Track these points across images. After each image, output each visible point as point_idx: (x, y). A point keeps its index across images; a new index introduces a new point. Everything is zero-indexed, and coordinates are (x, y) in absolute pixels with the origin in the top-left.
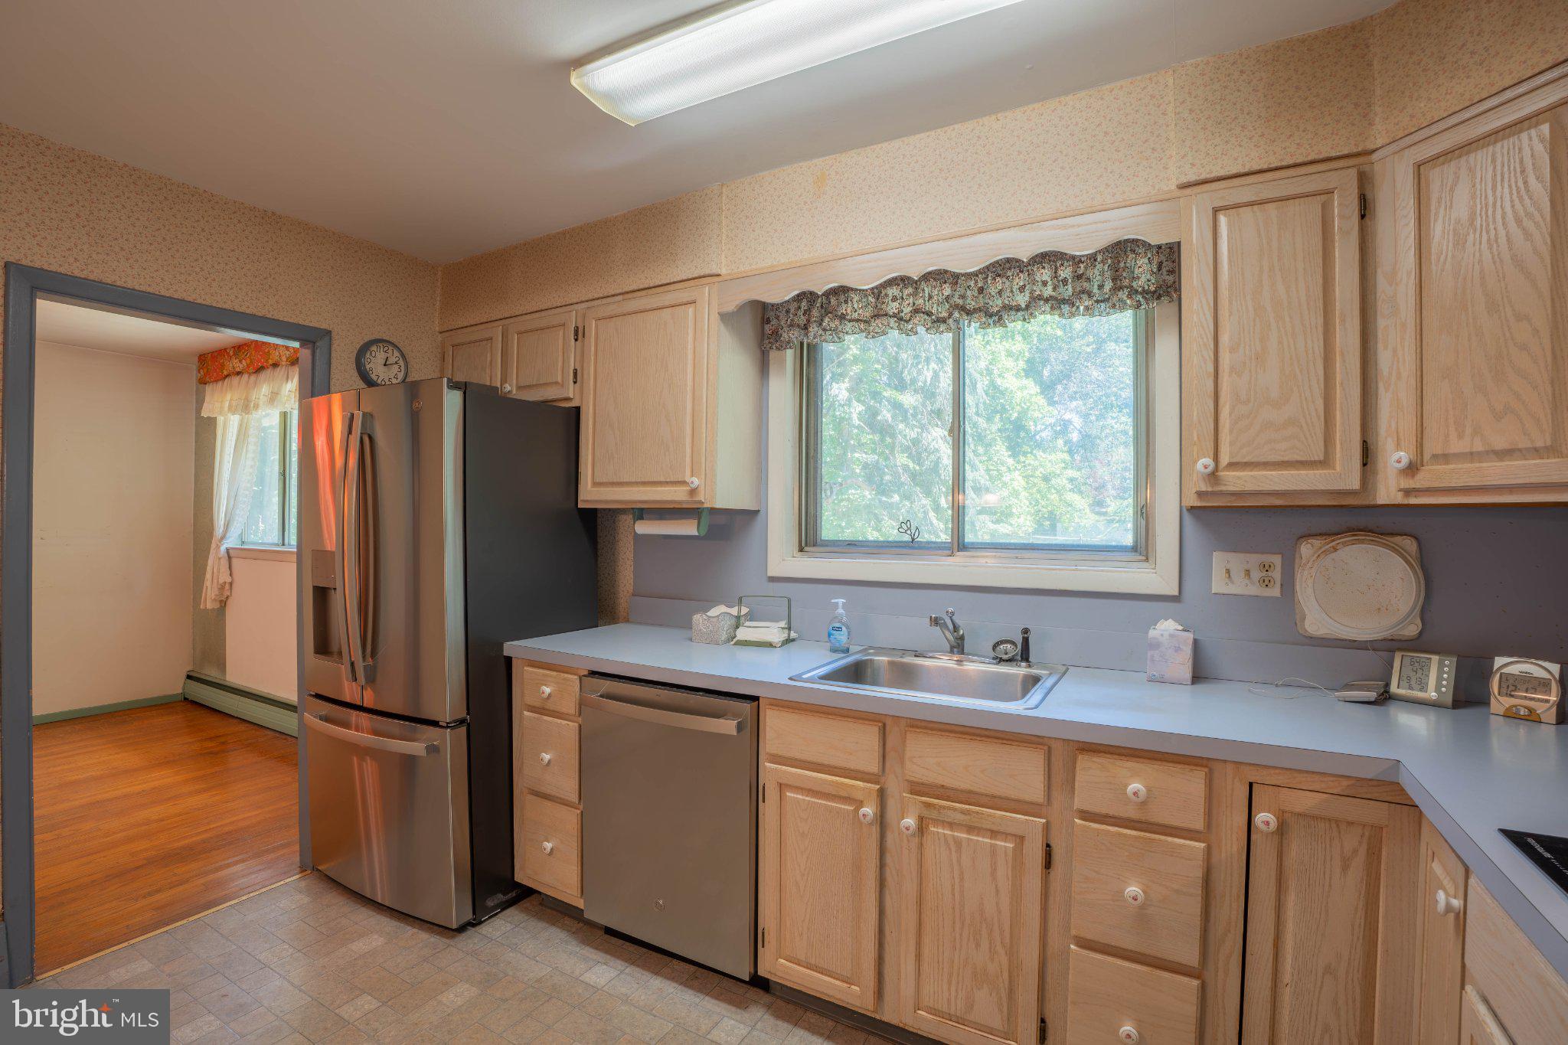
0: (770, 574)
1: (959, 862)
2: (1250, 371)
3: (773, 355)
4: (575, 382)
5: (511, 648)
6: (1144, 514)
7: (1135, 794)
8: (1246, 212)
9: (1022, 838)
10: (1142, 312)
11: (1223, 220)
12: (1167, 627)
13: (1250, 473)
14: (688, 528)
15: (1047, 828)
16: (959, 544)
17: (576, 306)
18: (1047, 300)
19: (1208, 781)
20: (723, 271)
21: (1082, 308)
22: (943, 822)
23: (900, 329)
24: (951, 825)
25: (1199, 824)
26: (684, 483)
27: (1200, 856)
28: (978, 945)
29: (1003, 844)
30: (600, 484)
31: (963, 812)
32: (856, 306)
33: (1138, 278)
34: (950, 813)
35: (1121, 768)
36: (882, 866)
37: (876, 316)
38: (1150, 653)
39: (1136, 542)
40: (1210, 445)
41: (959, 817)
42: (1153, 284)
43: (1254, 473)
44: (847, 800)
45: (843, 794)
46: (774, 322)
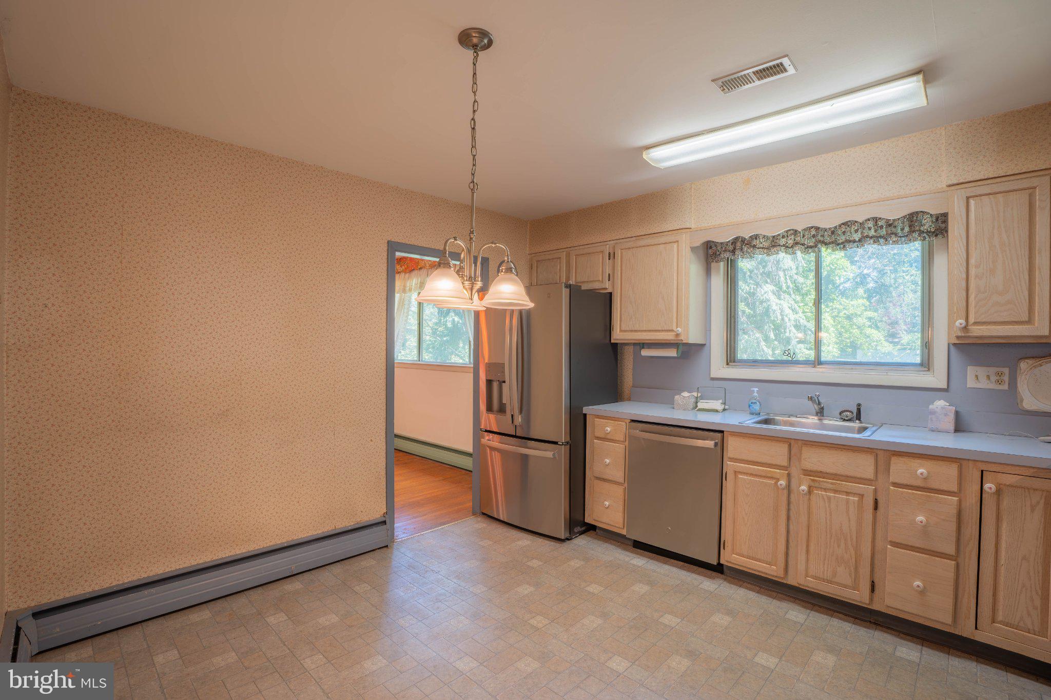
0: (712, 376)
1: (829, 507)
2: (987, 277)
3: (713, 265)
4: (609, 280)
5: (586, 410)
6: (927, 346)
7: (922, 474)
8: (985, 199)
9: (862, 496)
10: (927, 242)
11: (972, 202)
12: (940, 404)
13: (986, 327)
14: (672, 353)
15: (875, 491)
16: (818, 362)
17: (608, 243)
18: (871, 238)
19: (959, 469)
20: (693, 226)
21: (891, 242)
22: (821, 488)
23: (786, 252)
24: (825, 490)
25: (954, 488)
26: (672, 331)
27: (956, 503)
28: (839, 546)
29: (852, 498)
30: (625, 331)
31: (832, 484)
32: (761, 240)
33: (925, 225)
34: (825, 484)
35: (914, 463)
36: (789, 510)
37: (774, 246)
38: (930, 417)
39: (922, 360)
40: (964, 314)
41: (830, 486)
42: (933, 228)
43: (988, 327)
44: (771, 478)
45: (769, 475)
46: (714, 248)
